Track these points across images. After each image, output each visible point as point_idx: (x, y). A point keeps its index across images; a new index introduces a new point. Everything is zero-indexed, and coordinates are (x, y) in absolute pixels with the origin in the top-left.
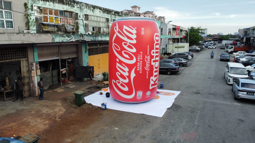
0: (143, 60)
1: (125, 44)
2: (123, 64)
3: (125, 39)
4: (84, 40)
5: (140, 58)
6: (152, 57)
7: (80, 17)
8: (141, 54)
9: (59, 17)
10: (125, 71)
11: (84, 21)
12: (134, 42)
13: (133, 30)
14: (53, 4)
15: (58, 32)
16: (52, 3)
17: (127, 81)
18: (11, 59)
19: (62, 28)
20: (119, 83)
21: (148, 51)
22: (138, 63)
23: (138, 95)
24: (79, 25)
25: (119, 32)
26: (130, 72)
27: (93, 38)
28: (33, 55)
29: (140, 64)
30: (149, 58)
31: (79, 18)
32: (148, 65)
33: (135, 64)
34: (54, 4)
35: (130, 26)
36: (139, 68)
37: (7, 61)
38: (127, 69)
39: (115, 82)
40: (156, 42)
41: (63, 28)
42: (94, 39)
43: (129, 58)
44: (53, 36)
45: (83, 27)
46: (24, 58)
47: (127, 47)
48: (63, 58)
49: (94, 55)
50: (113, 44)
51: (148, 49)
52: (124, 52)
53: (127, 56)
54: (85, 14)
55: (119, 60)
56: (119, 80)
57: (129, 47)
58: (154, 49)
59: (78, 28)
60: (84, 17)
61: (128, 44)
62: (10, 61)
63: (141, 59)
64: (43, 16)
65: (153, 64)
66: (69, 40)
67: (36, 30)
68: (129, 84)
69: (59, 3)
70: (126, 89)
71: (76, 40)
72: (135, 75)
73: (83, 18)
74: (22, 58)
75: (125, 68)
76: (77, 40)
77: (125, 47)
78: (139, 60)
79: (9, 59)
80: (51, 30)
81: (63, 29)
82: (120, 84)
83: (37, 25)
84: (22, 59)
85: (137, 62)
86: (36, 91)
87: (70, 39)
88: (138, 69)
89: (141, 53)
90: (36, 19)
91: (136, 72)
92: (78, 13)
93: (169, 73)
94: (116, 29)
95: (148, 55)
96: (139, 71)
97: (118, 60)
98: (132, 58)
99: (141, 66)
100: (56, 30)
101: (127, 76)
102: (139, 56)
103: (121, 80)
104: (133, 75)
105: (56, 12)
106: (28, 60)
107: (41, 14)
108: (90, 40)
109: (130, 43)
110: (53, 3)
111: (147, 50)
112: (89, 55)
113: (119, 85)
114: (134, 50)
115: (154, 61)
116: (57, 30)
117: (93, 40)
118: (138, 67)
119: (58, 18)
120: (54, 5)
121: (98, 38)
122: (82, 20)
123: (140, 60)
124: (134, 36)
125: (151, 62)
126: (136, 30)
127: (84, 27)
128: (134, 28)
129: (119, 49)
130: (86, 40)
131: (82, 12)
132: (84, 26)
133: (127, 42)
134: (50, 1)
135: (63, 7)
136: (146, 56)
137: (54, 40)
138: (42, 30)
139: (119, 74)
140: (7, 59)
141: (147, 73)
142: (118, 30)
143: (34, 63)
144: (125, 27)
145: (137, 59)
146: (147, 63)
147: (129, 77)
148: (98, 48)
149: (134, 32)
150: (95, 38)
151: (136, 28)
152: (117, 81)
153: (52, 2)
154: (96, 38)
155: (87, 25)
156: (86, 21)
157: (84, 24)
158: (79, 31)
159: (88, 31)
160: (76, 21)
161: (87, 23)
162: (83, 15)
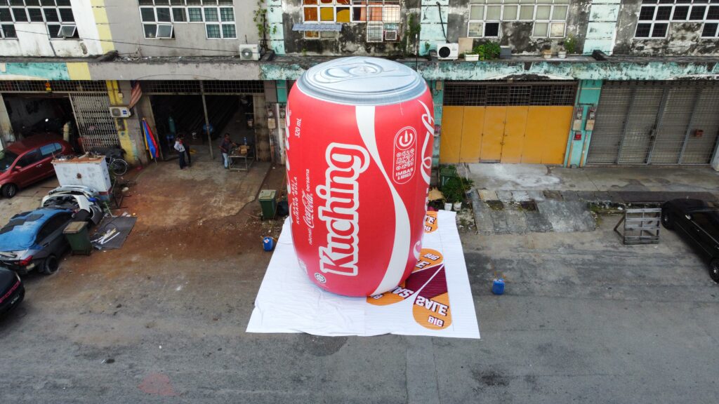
6: (319, 202)
9: (352, 7)
11: (443, 9)
15: (344, 43)
18: (234, 91)
19: (357, 31)
21: (308, 182)
24: (422, 21)
28: (275, 90)
31: (424, 3)
37: (227, 94)
40: (333, 168)
41: (360, 33)
45: (440, 25)
46: (258, 91)
59: (415, 30)
62: (232, 94)
64: (305, 8)
65: (322, 218)
67: (282, 40)
74: (254, 91)
79: (230, 91)
80: (323, 39)
81: (360, 36)
83: (286, 30)
84: (254, 94)
86: (280, 156)
90: (286, 17)
95: (309, 193)
100: (337, 39)
106: (264, 98)
107: (297, 5)
112: (445, 104)
116: (340, 39)
119: (348, 8)
122: (439, 5)
127: (445, 26)
132: (442, 23)
137: (266, 76)
138: (299, 38)
140: (227, 91)
141: (310, 232)
143: (278, 105)
155: (459, 19)
156: (455, 8)
157: (445, 18)
158: (421, 39)
159: (460, 37)
160: (412, 10)
161: (461, 14)
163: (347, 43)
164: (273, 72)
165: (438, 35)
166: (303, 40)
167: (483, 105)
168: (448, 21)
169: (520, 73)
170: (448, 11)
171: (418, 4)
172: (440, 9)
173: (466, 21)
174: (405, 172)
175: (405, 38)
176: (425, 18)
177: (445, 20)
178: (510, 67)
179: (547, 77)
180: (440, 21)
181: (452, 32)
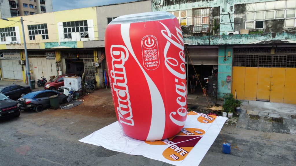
7: (223, 11)
9: (187, 18)
14: (179, 5)
16: (178, 5)
19: (189, 29)
24: (221, 23)
27: (203, 40)
31: (221, 13)
34: (181, 5)
41: (190, 30)
45: (230, 24)
49: (257, 68)
54: (235, 5)
59: (217, 27)
60: (234, 9)
69: (186, 2)
73: (232, 11)
81: (191, 31)
92: (219, 8)
105: (184, 13)
110: (179, 4)
119: (185, 19)
120: (180, 7)
122: (229, 14)
131: (229, 3)
134: (175, 4)
135: (194, 5)
148: (271, 57)
153: (178, 4)
155: (240, 20)
156: (237, 15)
157: (232, 20)
158: (220, 31)
159: (241, 29)
160: (215, 17)
161: (241, 17)
162: (231, 8)
163: (185, 35)
165: (229, 29)
167: (256, 66)
168: (234, 21)
169: (269, 40)
170: (234, 16)
171: (219, 14)
172: (230, 16)
173: (244, 21)
174: (151, 63)
175: (212, 31)
176: (222, 21)
177: (233, 21)
178: (263, 36)
179: (288, 42)
180: (230, 22)
181: (237, 27)
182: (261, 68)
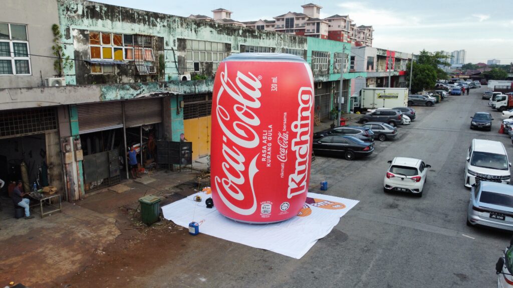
0: (274, 141)
1: (240, 109)
2: (234, 147)
3: (239, 98)
4: (170, 92)
5: (268, 136)
6: (293, 135)
7: (167, 44)
8: (270, 129)
9: (124, 48)
10: (237, 162)
11: (176, 52)
12: (257, 105)
13: (255, 80)
14: (112, 23)
15: (121, 77)
16: (109, 22)
17: (241, 181)
19: (129, 67)
20: (227, 183)
21: (285, 122)
22: (264, 147)
23: (262, 210)
24: (165, 60)
25: (228, 84)
26: (247, 164)
27: (189, 87)
28: (69, 124)
29: (268, 150)
30: (286, 137)
31: (165, 47)
32: (283, 152)
33: (258, 149)
34: (114, 23)
35: (250, 73)
36: (264, 157)
38: (241, 158)
39: (219, 181)
40: (302, 105)
41: (130, 69)
42: (190, 89)
43: (246, 136)
44: (103, 89)
45: (174, 63)
46: (51, 128)
47: (243, 114)
48: (131, 127)
49: (198, 118)
50: (218, 106)
51: (285, 120)
52: (237, 125)
53: (242, 132)
54: (178, 39)
55: (228, 139)
56: (227, 178)
57: (247, 114)
58: (297, 120)
59: (162, 67)
60: (177, 44)
61: (245, 109)
63: (270, 139)
64: (91, 47)
65: (294, 148)
66: (137, 95)
67: (74, 75)
68: (245, 188)
69: (123, 20)
70: (240, 197)
71: (151, 95)
72: (257, 170)
73: (175, 45)
74: (47, 129)
75: (239, 155)
76: (154, 93)
77: (239, 114)
78: (265, 142)
80: (105, 74)
81: (131, 71)
82: (229, 185)
83: (77, 66)
84: (46, 132)
85: (261, 144)
86: (75, 191)
87: (138, 92)
88: (264, 160)
89: (270, 126)
90: (77, 53)
91: (259, 164)
92: (163, 38)
93: (349, 157)
94: (223, 76)
95: (285, 132)
96: (265, 163)
97: (225, 139)
98: (251, 138)
99: (269, 153)
100: (116, 73)
101: (241, 172)
102: (265, 133)
103: (231, 178)
104: (253, 170)
105: (118, 39)
106: (58, 133)
107: (86, 44)
108: (183, 93)
109: (247, 107)
110: (112, 20)
111: (283, 121)
112: (184, 119)
113: (226, 187)
114: (256, 122)
115: (297, 144)
116: (118, 73)
117: (189, 91)
118: (264, 155)
119: (121, 49)
120: (113, 26)
121: (199, 87)
122: (172, 49)
123: (268, 142)
124: (256, 94)
125: (290, 144)
126: (260, 81)
127: (177, 63)
128: (257, 77)
129: (227, 117)
130: (173, 92)
131: (172, 35)
132: (175, 62)
133: (243, 105)
134: (104, 18)
135: (133, 28)
136: (280, 134)
137: (105, 97)
138: (88, 74)
139: (228, 166)
141: (283, 166)
142: (228, 81)
143: (71, 138)
144: (240, 75)
145: (261, 140)
146: (282, 147)
147: (246, 173)
148: (206, 104)
149: (257, 84)
150: (193, 87)
151: (260, 77)
152: (224, 179)
153: (109, 19)
154: (196, 87)
155: (183, 59)
156: (180, 52)
157: (176, 58)
158: (165, 73)
160: (160, 52)
161: (183, 56)
162: (174, 41)
163: (123, 77)
164: (111, 92)
165: (174, 69)
166: (91, 75)
170: (177, 54)
171: (163, 48)
172: (174, 52)
173: (186, 61)
176: (167, 58)
177: (177, 61)
180: (174, 61)
181: (180, 67)
182: (200, 118)
